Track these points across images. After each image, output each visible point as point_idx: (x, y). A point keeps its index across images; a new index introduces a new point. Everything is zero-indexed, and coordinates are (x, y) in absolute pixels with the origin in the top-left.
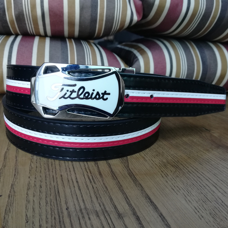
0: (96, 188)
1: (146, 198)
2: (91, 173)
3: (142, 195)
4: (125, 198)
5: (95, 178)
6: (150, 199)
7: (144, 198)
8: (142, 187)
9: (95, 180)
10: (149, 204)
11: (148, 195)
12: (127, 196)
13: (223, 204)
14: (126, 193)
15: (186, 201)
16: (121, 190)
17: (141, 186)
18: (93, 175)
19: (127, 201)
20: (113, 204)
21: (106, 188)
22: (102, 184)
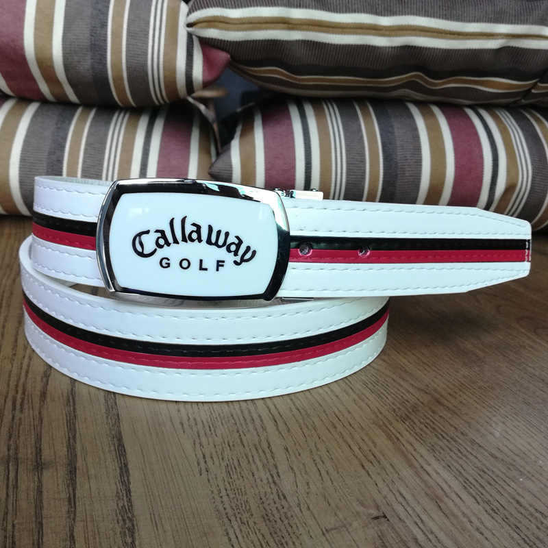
0: (20, 419)
1: (113, 438)
2: (24, 393)
3: (108, 432)
4: (69, 438)
5: (28, 402)
6: (120, 440)
7: (110, 439)
8: (119, 419)
9: (26, 406)
10: (112, 448)
11: (120, 433)
12: (75, 435)
13: (267, 451)
14: (77, 430)
15: (194, 444)
16: (70, 423)
17: (118, 417)
18: (26, 397)
19: (69, 443)
20: (37, 448)
21: (41, 419)
22: (37, 413)
